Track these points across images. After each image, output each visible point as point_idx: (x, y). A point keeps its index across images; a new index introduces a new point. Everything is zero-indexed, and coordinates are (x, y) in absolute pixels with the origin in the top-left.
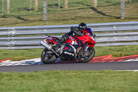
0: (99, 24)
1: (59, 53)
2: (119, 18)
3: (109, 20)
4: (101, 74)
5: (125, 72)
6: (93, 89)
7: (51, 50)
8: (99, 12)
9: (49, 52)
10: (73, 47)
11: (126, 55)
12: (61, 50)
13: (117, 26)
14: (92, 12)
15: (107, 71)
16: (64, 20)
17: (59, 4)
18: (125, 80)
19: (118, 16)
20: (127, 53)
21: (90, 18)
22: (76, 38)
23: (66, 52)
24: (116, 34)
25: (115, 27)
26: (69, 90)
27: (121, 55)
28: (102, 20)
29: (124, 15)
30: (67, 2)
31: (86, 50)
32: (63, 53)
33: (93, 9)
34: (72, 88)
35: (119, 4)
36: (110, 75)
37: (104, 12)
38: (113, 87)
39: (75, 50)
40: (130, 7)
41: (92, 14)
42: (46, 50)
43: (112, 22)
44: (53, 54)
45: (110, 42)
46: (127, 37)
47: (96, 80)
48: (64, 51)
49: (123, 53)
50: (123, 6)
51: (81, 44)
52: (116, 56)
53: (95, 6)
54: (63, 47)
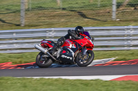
1: (56, 57)
2: (19, 25)
3: (9, 27)
5: (24, 79)
7: (47, 54)
9: (45, 56)
10: (71, 51)
11: (25, 62)
12: (58, 53)
13: (17, 33)
15: (6, 78)
19: (18, 23)
20: (27, 60)
24: (16, 41)
25: (14, 35)
27: (21, 62)
29: (24, 22)
31: (85, 53)
32: (60, 57)
35: (19, 11)
36: (9, 82)
40: (30, 14)
43: (12, 29)
45: (10, 49)
46: (27, 45)
49: (23, 60)
50: (23, 13)
52: (16, 63)
54: (59, 51)
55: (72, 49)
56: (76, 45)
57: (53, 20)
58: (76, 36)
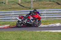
0: (21, 11)
1: (25, 23)
2: (30, 8)
4: (22, 33)
5: (33, 32)
6: (18, 39)
7: (21, 22)
8: (21, 6)
9: (20, 22)
10: (31, 20)
12: (25, 21)
14: (18, 6)
15: (25, 31)
16: (6, 9)
17: (4, 2)
18: (33, 35)
19: (30, 7)
21: (17, 8)
22: (32, 16)
23: (28, 22)
25: (28, 12)
26: (8, 39)
28: (23, 9)
29: (32, 7)
30: (7, 1)
31: (37, 21)
33: (19, 4)
34: (10, 39)
35: (30, 2)
36: (26, 33)
37: (24, 6)
38: (28, 38)
39: (32, 21)
40: (35, 3)
41: (18, 7)
42: (19, 21)
43: (27, 10)
44: (22, 23)
47: (20, 35)
48: (27, 22)
50: (32, 3)
51: (35, 19)
53: (20, 3)
54: (26, 20)
55: (31, 19)
56: (33, 18)
57: (45, 6)
58: (34, 14)
